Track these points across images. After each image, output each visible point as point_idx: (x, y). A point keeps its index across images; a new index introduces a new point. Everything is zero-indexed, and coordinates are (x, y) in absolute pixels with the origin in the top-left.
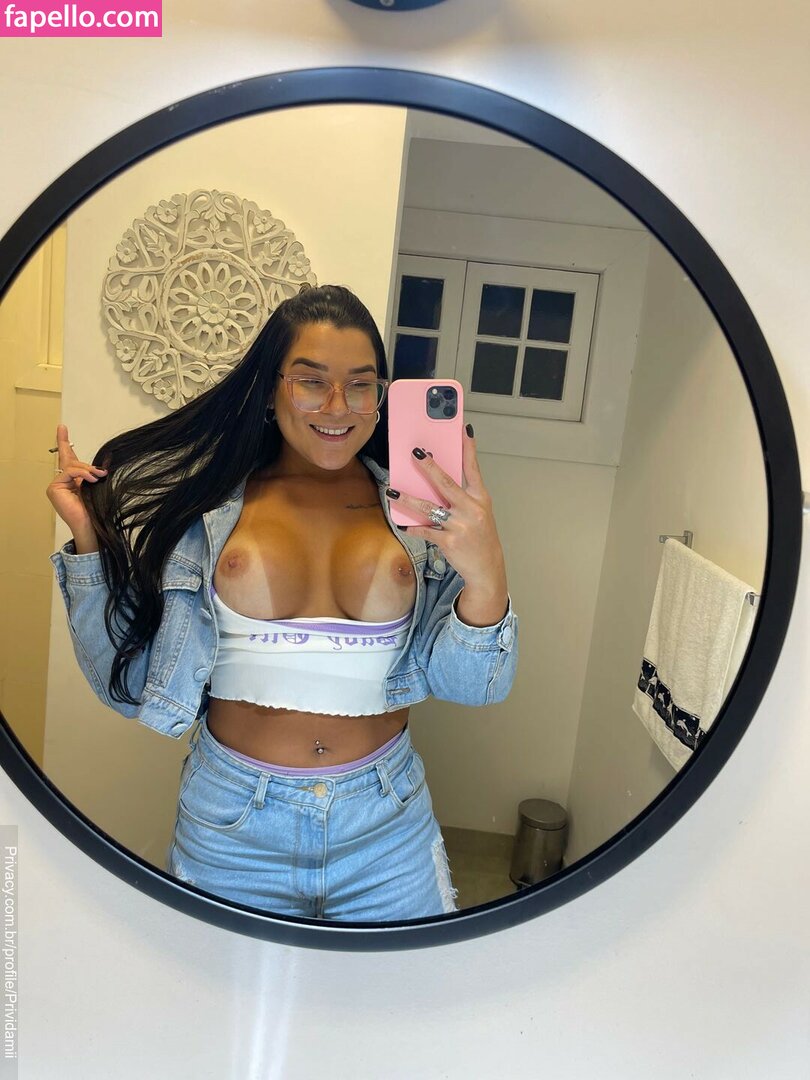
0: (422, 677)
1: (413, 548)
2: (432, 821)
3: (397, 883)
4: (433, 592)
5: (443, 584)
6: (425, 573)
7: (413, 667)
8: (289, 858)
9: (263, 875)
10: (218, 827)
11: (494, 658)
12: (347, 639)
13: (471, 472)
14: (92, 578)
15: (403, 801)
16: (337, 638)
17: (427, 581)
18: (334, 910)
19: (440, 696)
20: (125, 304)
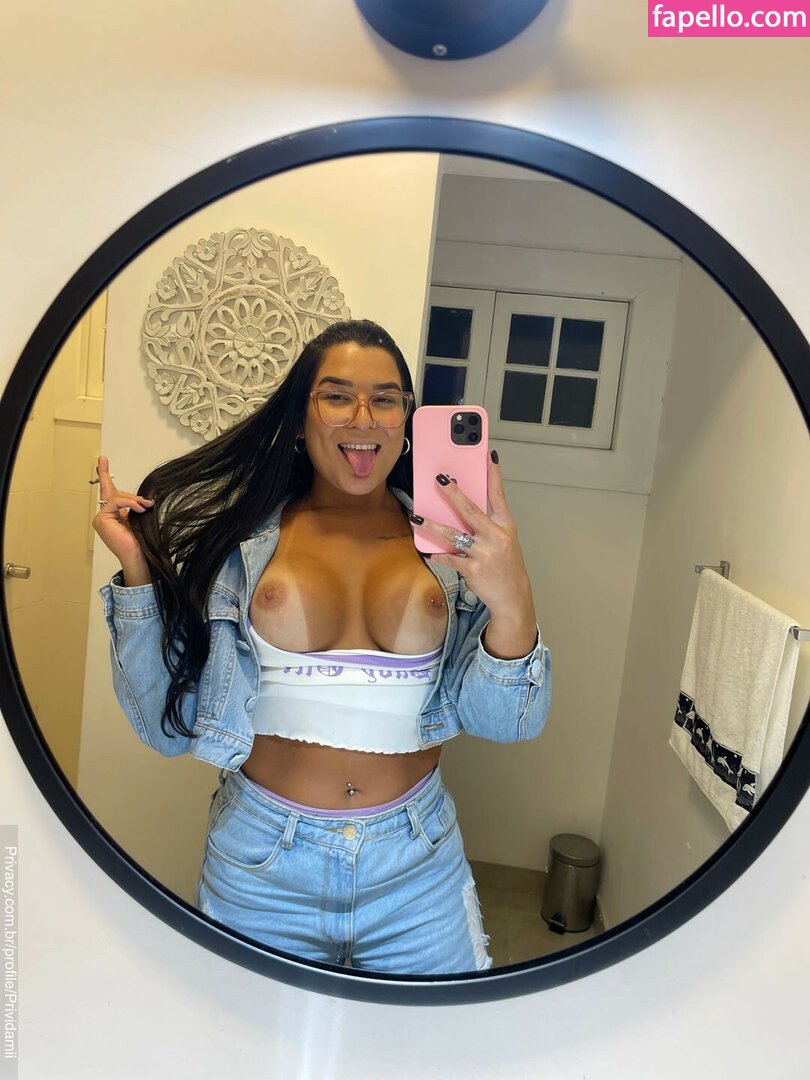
0: (454, 711)
1: (445, 579)
2: (463, 863)
3: (427, 928)
4: (464, 624)
5: (474, 616)
6: (456, 605)
7: (444, 701)
8: (316, 901)
9: (291, 917)
10: (246, 866)
11: (522, 692)
12: (381, 672)
13: (497, 500)
14: (144, 611)
15: (434, 843)
16: (372, 671)
17: (459, 612)
18: (362, 955)
19: (471, 732)
20: (164, 339)
